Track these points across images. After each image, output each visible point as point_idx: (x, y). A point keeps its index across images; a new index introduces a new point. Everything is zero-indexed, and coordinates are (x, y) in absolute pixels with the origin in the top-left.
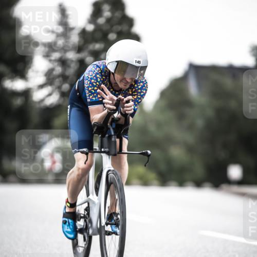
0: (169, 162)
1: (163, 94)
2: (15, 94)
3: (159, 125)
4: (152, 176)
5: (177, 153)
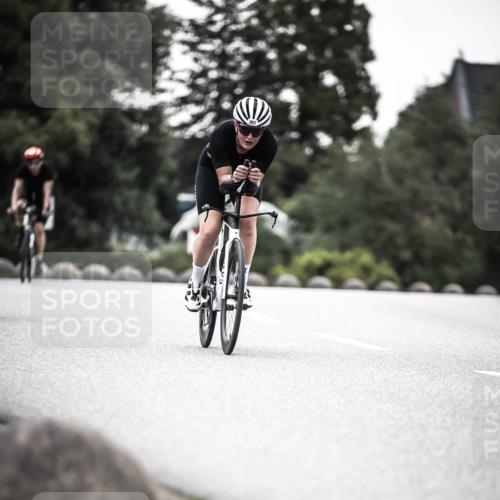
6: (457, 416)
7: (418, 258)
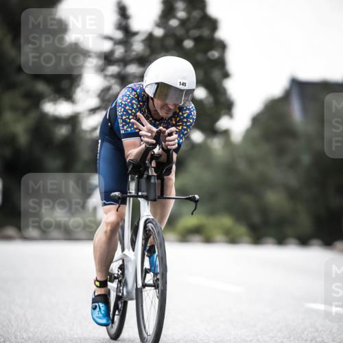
0: (264, 211)
1: (256, 120)
2: (58, 121)
3: (251, 162)
4: (242, 230)
5: (274, 198)
7: (266, 222)
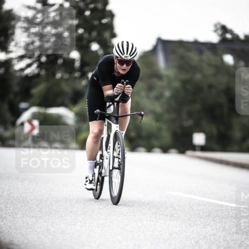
6: (158, 215)
7: (139, 136)
